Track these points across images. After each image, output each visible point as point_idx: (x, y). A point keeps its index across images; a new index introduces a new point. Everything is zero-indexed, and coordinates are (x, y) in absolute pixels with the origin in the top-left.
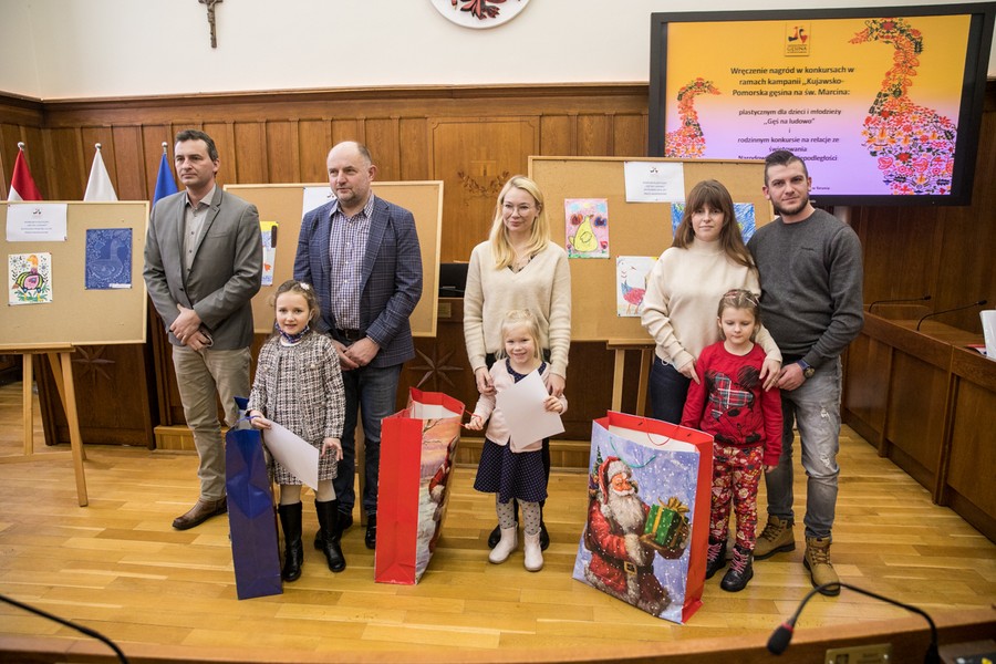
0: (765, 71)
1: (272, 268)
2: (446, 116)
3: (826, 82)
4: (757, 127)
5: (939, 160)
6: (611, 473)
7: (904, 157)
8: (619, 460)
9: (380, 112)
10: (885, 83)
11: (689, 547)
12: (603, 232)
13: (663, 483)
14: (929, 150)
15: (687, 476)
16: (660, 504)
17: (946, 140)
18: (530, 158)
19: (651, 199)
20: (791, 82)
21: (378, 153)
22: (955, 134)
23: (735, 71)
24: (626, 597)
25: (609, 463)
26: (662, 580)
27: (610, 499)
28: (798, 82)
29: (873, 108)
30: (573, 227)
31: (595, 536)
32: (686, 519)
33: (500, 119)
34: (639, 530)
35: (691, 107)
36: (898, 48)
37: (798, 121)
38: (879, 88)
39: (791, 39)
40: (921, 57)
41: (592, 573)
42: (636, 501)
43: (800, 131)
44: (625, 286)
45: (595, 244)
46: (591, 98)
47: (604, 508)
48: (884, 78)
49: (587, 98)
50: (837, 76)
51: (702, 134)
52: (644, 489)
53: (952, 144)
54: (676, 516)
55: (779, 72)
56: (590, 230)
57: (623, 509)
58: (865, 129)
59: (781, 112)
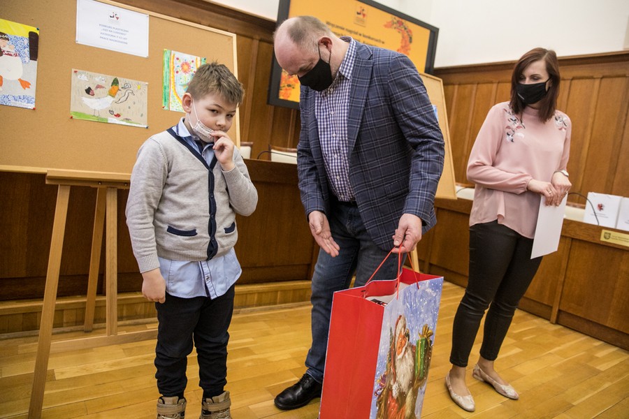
0: (344, 29)
36: (403, 37)
39: (358, 13)
40: (412, 46)
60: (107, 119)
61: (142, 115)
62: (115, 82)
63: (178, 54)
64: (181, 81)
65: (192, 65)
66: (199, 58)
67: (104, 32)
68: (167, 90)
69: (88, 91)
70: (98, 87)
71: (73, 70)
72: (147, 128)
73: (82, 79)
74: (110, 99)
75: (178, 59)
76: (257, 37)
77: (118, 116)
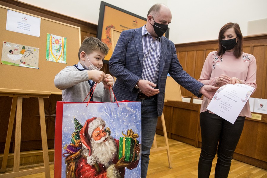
23: (121, 26)
35: (109, 33)
39: (134, 21)
60: (19, 65)
61: (36, 63)
62: (24, 48)
63: (54, 36)
64: (55, 47)
65: (60, 41)
66: (63, 38)
67: (20, 25)
68: (48, 52)
69: (11, 51)
70: (15, 50)
71: (4, 42)
72: (38, 69)
73: (8, 46)
74: (21, 55)
75: (53, 38)
76: (89, 32)
77: (24, 63)
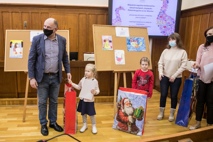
0: (135, 5)
1: (22, 53)
2: (54, 13)
3: (149, 9)
4: (133, 19)
5: (172, 28)
6: (125, 102)
7: (165, 27)
8: (127, 98)
9: (36, 11)
10: (161, 10)
11: (144, 117)
12: (111, 44)
13: (139, 103)
14: (170, 25)
15: (144, 101)
16: (138, 108)
17: (173, 24)
18: (93, 25)
19: (122, 36)
20: (141, 8)
21: (35, 22)
22: (175, 22)
23: (128, 5)
24: (128, 131)
25: (124, 99)
26: (138, 126)
27: (124, 108)
28: (142, 8)
29: (158, 15)
30: (104, 42)
31: (120, 117)
32: (144, 111)
33: (69, 14)
34: (132, 115)
35: (118, 13)
36: (164, 2)
37: (142, 18)
38: (160, 11)
40: (168, 4)
41: (118, 127)
42: (132, 108)
43: (143, 20)
44: (117, 57)
45: (109, 47)
46: (92, 10)
47: (123, 111)
48: (161, 8)
49: (91, 10)
50: (151, 7)
51: (121, 20)
52: (134, 105)
53: (174, 24)
54: (142, 111)
55: (138, 6)
56: (108, 43)
57: (128, 110)
58: (157, 20)
59: (139, 15)
